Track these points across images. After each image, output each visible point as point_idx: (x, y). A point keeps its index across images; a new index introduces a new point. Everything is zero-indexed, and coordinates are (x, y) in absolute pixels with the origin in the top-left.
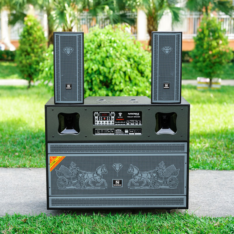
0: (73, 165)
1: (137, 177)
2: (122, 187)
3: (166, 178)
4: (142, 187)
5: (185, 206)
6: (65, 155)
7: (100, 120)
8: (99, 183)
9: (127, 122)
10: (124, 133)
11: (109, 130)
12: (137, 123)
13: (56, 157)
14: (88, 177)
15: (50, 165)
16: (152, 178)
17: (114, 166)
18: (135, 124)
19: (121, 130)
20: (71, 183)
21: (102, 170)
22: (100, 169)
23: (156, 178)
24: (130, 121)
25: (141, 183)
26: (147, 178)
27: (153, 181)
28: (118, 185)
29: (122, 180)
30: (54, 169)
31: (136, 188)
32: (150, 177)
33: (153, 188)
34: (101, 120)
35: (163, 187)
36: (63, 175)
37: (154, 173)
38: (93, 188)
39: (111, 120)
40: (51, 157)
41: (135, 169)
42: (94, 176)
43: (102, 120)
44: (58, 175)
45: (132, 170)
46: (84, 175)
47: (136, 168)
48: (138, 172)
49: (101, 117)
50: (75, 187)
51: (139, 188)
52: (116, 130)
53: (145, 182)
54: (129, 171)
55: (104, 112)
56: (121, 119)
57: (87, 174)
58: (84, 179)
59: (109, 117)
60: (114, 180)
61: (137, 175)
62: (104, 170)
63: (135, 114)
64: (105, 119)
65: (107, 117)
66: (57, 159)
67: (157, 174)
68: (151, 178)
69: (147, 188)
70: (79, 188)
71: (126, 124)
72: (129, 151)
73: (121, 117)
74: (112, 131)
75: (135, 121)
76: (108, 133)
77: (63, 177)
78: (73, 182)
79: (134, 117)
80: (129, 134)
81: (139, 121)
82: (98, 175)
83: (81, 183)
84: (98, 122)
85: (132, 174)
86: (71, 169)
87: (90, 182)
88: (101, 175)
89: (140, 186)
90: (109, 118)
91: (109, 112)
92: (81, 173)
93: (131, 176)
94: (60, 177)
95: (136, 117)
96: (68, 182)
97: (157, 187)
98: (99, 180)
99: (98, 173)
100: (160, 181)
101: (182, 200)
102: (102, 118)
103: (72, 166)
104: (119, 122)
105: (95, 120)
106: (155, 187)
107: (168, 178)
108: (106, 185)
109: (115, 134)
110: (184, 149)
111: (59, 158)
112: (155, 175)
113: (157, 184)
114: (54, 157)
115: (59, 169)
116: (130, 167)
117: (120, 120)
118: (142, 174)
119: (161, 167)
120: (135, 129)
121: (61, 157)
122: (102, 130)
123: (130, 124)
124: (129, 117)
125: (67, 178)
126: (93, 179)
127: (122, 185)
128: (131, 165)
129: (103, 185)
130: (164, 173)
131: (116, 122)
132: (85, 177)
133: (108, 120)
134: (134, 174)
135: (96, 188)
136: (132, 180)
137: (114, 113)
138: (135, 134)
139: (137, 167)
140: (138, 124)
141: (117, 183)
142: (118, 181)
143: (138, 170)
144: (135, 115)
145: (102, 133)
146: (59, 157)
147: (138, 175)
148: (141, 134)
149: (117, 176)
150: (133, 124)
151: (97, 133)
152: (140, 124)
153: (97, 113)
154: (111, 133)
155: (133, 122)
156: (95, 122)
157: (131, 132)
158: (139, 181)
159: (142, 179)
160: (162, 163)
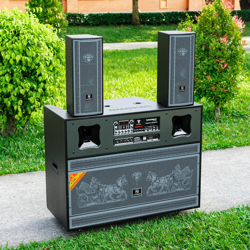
0: (94, 180)
2: (141, 195)
3: (181, 181)
4: (159, 193)
5: (197, 205)
6: (86, 171)
7: (119, 129)
8: (119, 195)
9: (145, 129)
10: (143, 140)
11: (128, 139)
12: (154, 129)
13: (76, 174)
14: (108, 191)
15: (70, 183)
16: (169, 182)
17: (134, 175)
18: (152, 130)
19: (139, 138)
20: (92, 199)
21: (122, 182)
22: (120, 180)
23: (172, 181)
24: (148, 128)
25: (158, 189)
26: (164, 183)
27: (170, 185)
28: (138, 194)
29: (141, 188)
30: (75, 188)
31: (154, 194)
32: (167, 181)
33: (170, 193)
34: (120, 130)
35: (179, 189)
36: (83, 192)
37: (171, 176)
38: (113, 201)
40: (71, 175)
42: (115, 188)
43: (121, 129)
44: (79, 193)
45: (151, 177)
46: (105, 189)
47: (154, 175)
48: (156, 179)
49: (120, 127)
50: (96, 203)
51: (157, 194)
52: (135, 138)
53: (163, 187)
54: (148, 178)
55: (123, 121)
57: (107, 188)
58: (105, 193)
59: (128, 126)
60: (133, 190)
61: (155, 181)
62: (125, 180)
63: (152, 119)
64: (124, 128)
65: (126, 126)
66: (78, 176)
67: (174, 177)
69: (165, 192)
70: (100, 203)
71: (144, 131)
72: (148, 159)
73: (139, 124)
74: (131, 139)
75: (152, 127)
76: (127, 142)
77: (83, 194)
78: (94, 198)
79: (152, 123)
80: (147, 141)
81: (156, 127)
82: (118, 187)
83: (102, 197)
84: (118, 131)
85: (151, 182)
86: (92, 184)
87: (110, 195)
88: (121, 186)
89: (157, 191)
90: (129, 126)
91: (128, 120)
92: (102, 187)
93: (150, 183)
94: (80, 195)
95: (153, 122)
96: (89, 199)
97: (174, 190)
98: (120, 191)
99: (118, 185)
100: (176, 184)
101: (195, 199)
102: (121, 127)
103: (93, 182)
105: (115, 130)
106: (172, 190)
107: (183, 180)
108: (126, 196)
109: (134, 142)
110: (197, 150)
111: (80, 175)
112: (171, 179)
113: (174, 187)
114: (74, 175)
115: (80, 186)
116: (148, 174)
117: (138, 127)
118: (159, 180)
119: (177, 170)
120: (152, 135)
121: (82, 173)
122: (121, 140)
123: (148, 130)
124: (147, 123)
125: (88, 195)
126: (113, 192)
127: (142, 194)
128: (150, 173)
129: (123, 196)
130: (180, 175)
131: (134, 130)
132: (106, 191)
133: (127, 128)
135: (117, 201)
136: (150, 187)
137: (133, 120)
138: (153, 140)
139: (155, 173)
140: (156, 130)
141: (137, 192)
142: (137, 191)
143: (156, 176)
144: (152, 121)
145: (121, 143)
146: (79, 173)
147: (157, 181)
148: (159, 139)
149: (137, 185)
150: (151, 130)
151: (116, 143)
152: (157, 129)
153: (117, 122)
154: (130, 142)
155: (151, 128)
156: (115, 131)
157: (149, 138)
158: (157, 187)
159: (160, 184)
160: (178, 166)
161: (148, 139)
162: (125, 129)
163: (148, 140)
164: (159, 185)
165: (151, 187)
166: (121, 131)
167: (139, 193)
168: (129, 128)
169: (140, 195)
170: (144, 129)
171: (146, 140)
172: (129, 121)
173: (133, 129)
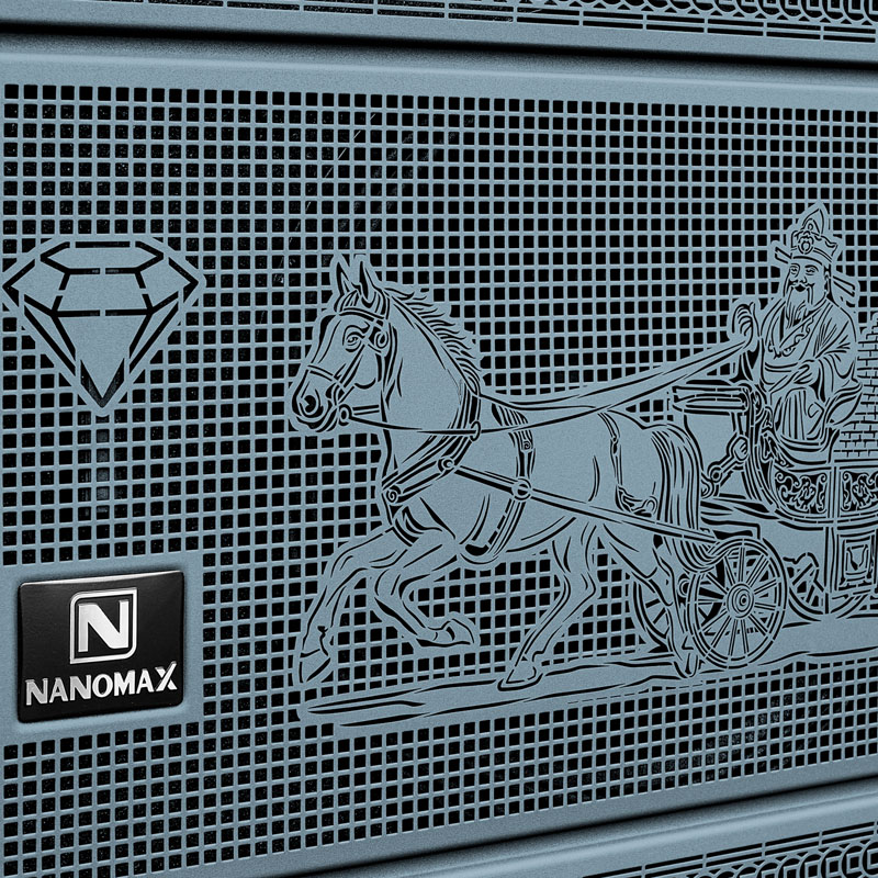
1: (455, 499)
2: (190, 708)
16: (678, 490)
17: (41, 284)
23: (734, 485)
26: (606, 499)
27: (691, 553)
28: (121, 684)
29: (191, 565)
31: (434, 704)
32: (643, 479)
33: (699, 682)
35: (828, 634)
37: (708, 394)
41: (411, 343)
45: (368, 370)
48: (471, 408)
54: (317, 386)
61: (454, 443)
68: (664, 504)
89: (492, 654)
97: (755, 639)
100: (787, 541)
106: (722, 648)
112: (714, 434)
113: (750, 591)
116: (323, 309)
118: (523, 442)
119: (797, 298)
127: (195, 680)
128: (352, 277)
130: (847, 395)
134: (405, 449)
139: (445, 306)
141: (98, 646)
142: (111, 609)
143: (462, 365)
147: (474, 458)
149: (102, 492)
158: (489, 561)
159: (536, 518)
160: (807, 235)
164: (509, 525)
165: (383, 564)
167: (136, 664)
169: (171, 699)
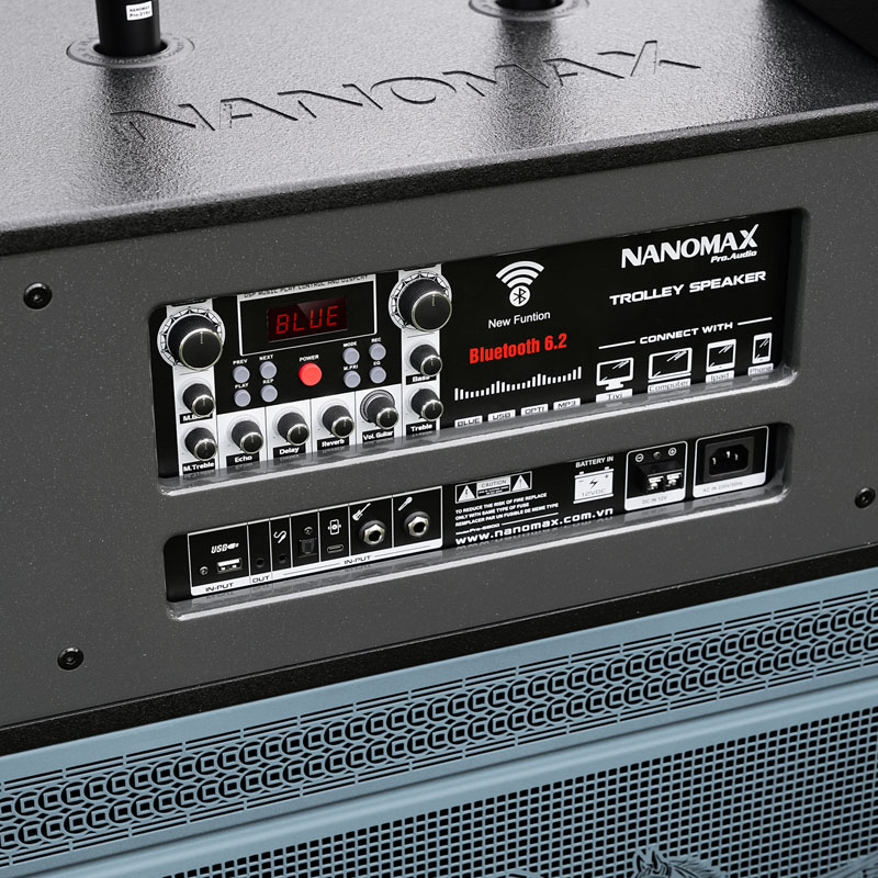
7: (243, 397)
9: (609, 373)
10: (567, 505)
11: (378, 511)
12: (726, 358)
18: (698, 378)
19: (521, 485)
24: (640, 354)
34: (257, 402)
39: (394, 377)
43: (269, 393)
49: (254, 366)
52: (467, 496)
56: (533, 346)
59: (364, 348)
63: (703, 245)
64: (311, 374)
65: (339, 351)
71: (588, 400)
73: (524, 311)
74: (410, 509)
75: (698, 343)
76: (361, 547)
79: (696, 287)
80: (620, 510)
81: (744, 337)
84: (220, 426)
90: (378, 352)
91: (371, 278)
95: (714, 284)
102: (269, 370)
104: (499, 387)
105: (180, 408)
109: (449, 545)
122: (280, 525)
123: (639, 386)
124: (627, 298)
131: (459, 394)
133: (352, 379)
137: (435, 272)
140: (741, 371)
144: (702, 267)
145: (282, 562)
148: (770, 487)
150: (681, 380)
151: (214, 576)
152: (761, 365)
153: (206, 307)
154: (404, 538)
155: (679, 353)
156: (182, 431)
157: (654, 481)
161: (640, 488)
162: (333, 383)
163: (631, 504)
166: (266, 419)
168: (378, 374)
170: (589, 375)
171: (615, 503)
172: (388, 280)
173: (435, 386)
